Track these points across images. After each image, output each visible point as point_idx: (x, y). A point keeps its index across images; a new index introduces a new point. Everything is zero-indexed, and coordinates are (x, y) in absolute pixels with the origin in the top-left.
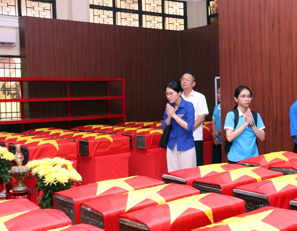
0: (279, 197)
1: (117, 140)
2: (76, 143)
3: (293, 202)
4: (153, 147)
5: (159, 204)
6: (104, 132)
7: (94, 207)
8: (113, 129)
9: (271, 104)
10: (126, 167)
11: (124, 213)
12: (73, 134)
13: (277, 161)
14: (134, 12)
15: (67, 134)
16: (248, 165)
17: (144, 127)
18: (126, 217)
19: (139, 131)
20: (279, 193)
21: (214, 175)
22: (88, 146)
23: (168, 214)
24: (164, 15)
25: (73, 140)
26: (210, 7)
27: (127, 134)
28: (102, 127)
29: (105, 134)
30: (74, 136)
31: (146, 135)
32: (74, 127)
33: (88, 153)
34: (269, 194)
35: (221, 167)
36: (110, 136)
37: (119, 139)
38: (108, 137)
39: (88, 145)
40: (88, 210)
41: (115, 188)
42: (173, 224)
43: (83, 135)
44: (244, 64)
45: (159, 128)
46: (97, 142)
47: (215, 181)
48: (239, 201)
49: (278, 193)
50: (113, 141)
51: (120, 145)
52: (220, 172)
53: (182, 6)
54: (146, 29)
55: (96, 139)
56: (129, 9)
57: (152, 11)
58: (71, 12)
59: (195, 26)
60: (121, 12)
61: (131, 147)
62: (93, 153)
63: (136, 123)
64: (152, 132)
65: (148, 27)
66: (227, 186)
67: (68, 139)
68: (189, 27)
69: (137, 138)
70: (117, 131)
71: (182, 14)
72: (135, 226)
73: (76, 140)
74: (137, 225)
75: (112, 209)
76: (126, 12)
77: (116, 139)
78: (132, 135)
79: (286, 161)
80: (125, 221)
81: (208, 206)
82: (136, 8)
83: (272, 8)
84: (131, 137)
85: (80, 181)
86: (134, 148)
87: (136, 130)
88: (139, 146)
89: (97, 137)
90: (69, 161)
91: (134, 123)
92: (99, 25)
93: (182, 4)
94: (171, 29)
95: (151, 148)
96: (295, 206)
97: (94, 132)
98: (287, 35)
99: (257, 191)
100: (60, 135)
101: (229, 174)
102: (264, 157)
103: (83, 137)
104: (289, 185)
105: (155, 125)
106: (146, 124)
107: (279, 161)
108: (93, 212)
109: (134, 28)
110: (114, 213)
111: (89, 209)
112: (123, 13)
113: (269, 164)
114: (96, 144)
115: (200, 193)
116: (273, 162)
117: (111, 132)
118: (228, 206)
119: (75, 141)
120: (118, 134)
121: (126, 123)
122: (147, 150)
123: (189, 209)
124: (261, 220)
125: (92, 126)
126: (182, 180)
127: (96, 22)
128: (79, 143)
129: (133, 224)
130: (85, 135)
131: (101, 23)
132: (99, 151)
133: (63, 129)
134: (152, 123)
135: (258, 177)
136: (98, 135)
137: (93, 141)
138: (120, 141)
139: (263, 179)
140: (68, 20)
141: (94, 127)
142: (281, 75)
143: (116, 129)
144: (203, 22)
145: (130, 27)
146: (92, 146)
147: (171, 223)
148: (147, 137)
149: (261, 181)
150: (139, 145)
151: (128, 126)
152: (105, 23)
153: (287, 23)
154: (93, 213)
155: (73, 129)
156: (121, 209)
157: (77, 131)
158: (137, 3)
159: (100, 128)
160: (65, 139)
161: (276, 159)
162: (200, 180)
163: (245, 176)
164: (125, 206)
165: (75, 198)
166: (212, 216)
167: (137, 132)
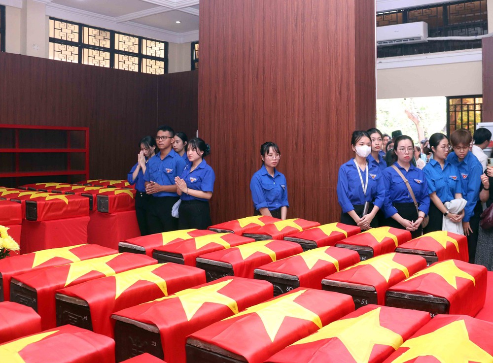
0: (245, 266)
1: (73, 202)
2: (20, 205)
3: (257, 271)
4: (119, 209)
5: (107, 276)
6: (59, 191)
7: (26, 282)
8: (71, 188)
9: (254, 163)
10: (85, 234)
11: (63, 288)
12: (19, 194)
13: (252, 226)
14: (104, 49)
15: (12, 194)
16: (220, 231)
17: (109, 186)
18: (63, 293)
19: (102, 191)
20: (245, 262)
21: (179, 242)
22: (37, 209)
23: (114, 288)
24: (140, 56)
25: (17, 200)
26: (195, 51)
27: (87, 195)
28: (58, 186)
29: (60, 193)
30: (20, 195)
31: (109, 196)
32: (23, 184)
33: (37, 217)
34: (233, 263)
35: (188, 233)
36: (65, 196)
37: (76, 200)
38: (62, 197)
39: (36, 207)
40: (19, 286)
41: (56, 259)
42: (119, 298)
43: (31, 195)
44: (225, 117)
45: (127, 187)
46: (48, 204)
47: (176, 250)
48: (200, 271)
49: (243, 261)
51: (78, 207)
52: (185, 239)
53: (163, 47)
54: (119, 70)
55: (47, 199)
56: (98, 45)
57: (127, 50)
58: (24, 45)
59: (176, 71)
60: (88, 48)
61: (91, 210)
62: (42, 217)
63: (101, 182)
64: (118, 192)
65: (121, 68)
66: (189, 255)
67: (12, 200)
68: (170, 72)
69: (98, 200)
70: (76, 190)
71: (162, 56)
72: (73, 302)
73: (22, 201)
74: (75, 301)
75: (49, 284)
76: (95, 50)
77: (73, 200)
78: (94, 195)
79: (262, 226)
80: (62, 296)
81: (162, 277)
82: (108, 45)
83: (257, 58)
84: (91, 197)
85: (16, 251)
86: (95, 211)
87: (99, 190)
88: (101, 209)
89: (48, 197)
90: (3, 227)
91: (99, 182)
92: (61, 62)
93: (163, 44)
94: (148, 72)
95: (114, 212)
96: (259, 275)
97: (46, 192)
98: (271, 88)
99: (222, 259)
100: (2, 195)
101: (194, 241)
102: (238, 221)
103: (31, 198)
104: (258, 253)
105: (123, 184)
106: (112, 183)
107: (254, 226)
108: (24, 287)
109: (104, 68)
110: (51, 288)
111: (20, 284)
112: (90, 51)
113: (243, 229)
114: (47, 206)
115: (158, 263)
116: (248, 227)
117: (68, 193)
118: (185, 277)
119: (20, 203)
120: (76, 194)
121: (89, 181)
122: (111, 213)
123: (140, 282)
124: (217, 290)
125: (45, 185)
126: (140, 248)
127: (57, 59)
128: (25, 204)
129: (71, 300)
130: (34, 195)
131: (63, 60)
132: (50, 214)
133: (7, 187)
134: (119, 182)
135: (226, 245)
136: (50, 195)
137: (43, 202)
138: (77, 203)
139: (231, 246)
140: (20, 54)
141: (48, 185)
142: (264, 132)
143: (74, 188)
144: (186, 67)
145: (99, 67)
146: (42, 209)
147: (116, 297)
148: (111, 198)
149: (230, 248)
150: (102, 207)
151: (91, 184)
152: (68, 61)
153: (272, 76)
154: (25, 289)
155: (21, 187)
156: (60, 283)
157: (25, 189)
158: (109, 40)
159: (56, 186)
160: (8, 199)
161: (252, 224)
162: (162, 249)
163: (213, 244)
164: (65, 279)
165: (4, 271)
166: (166, 289)
167: (100, 192)
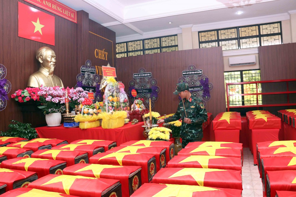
50: (267, 121)
